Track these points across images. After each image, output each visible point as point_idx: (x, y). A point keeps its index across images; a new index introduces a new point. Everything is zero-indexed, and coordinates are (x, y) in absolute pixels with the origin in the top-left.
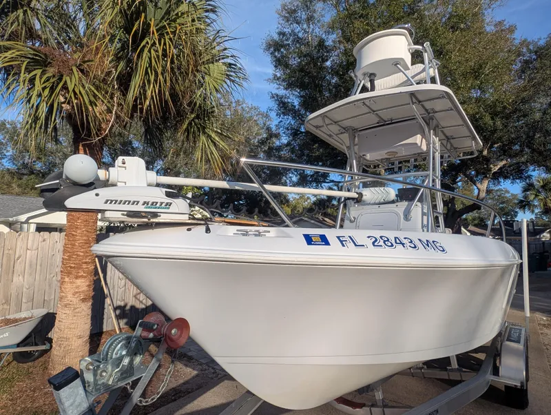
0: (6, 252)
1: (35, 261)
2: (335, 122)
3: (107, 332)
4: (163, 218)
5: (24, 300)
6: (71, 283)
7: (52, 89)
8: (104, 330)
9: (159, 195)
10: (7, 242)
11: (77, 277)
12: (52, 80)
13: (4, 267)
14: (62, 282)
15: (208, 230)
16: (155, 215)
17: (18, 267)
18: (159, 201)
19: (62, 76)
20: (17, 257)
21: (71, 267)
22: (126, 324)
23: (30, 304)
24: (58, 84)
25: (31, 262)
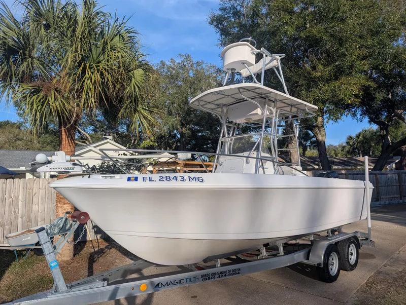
0: (28, 191)
1: (44, 196)
2: (209, 103)
3: (89, 241)
4: (72, 173)
5: (39, 220)
6: (61, 207)
7: (42, 105)
8: (88, 239)
9: (70, 165)
10: (28, 185)
11: (64, 204)
12: (42, 101)
13: (27, 200)
14: (57, 207)
15: (89, 177)
16: (68, 172)
17: (35, 200)
18: (69, 167)
19: (47, 96)
20: (34, 193)
21: (61, 198)
22: (101, 237)
23: (43, 222)
24: (45, 101)
25: (42, 196)
